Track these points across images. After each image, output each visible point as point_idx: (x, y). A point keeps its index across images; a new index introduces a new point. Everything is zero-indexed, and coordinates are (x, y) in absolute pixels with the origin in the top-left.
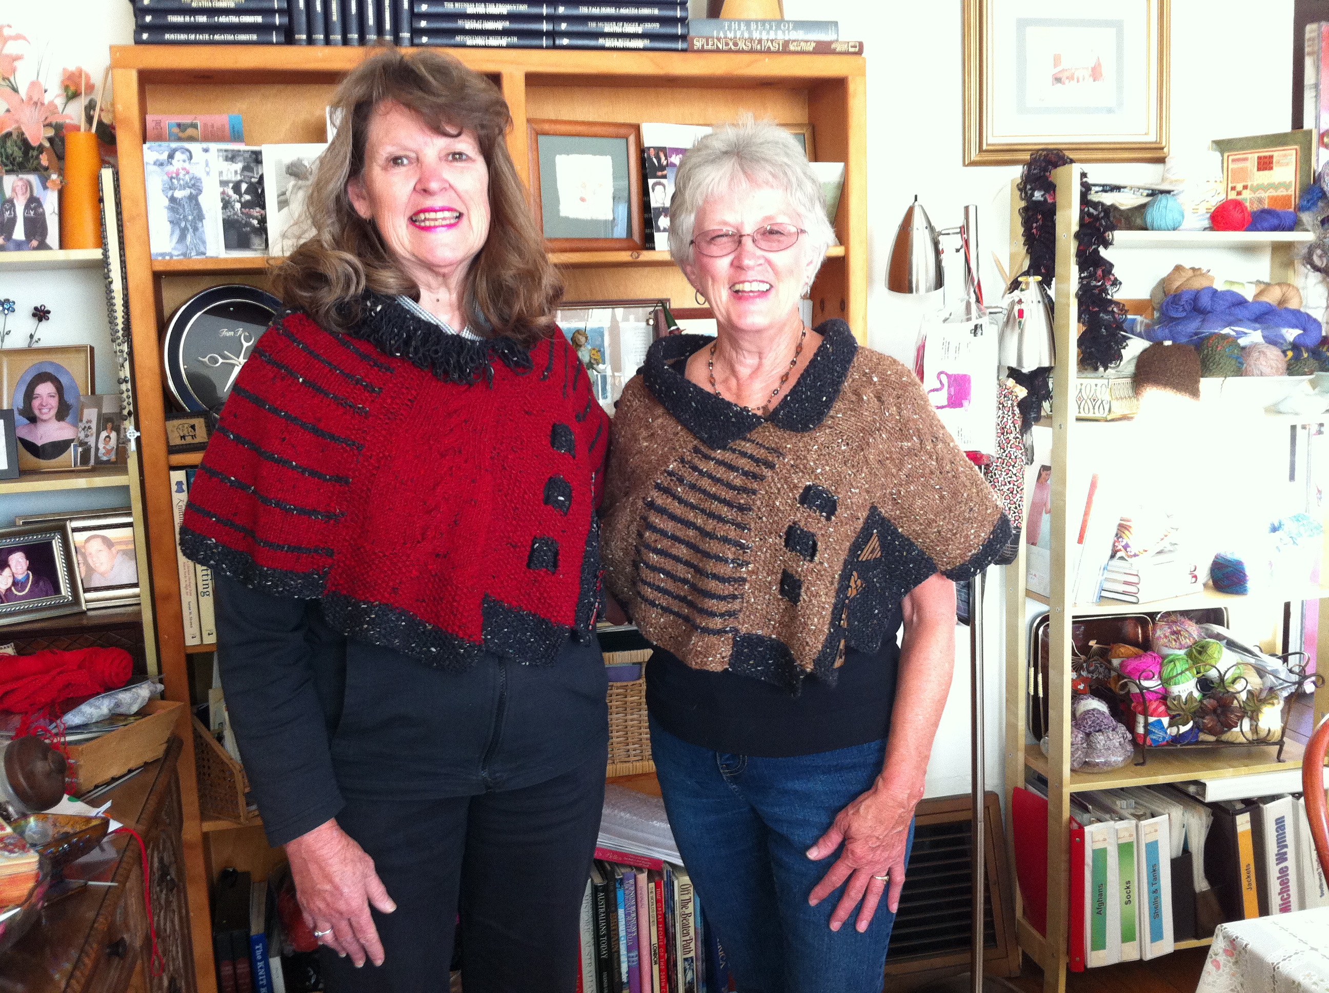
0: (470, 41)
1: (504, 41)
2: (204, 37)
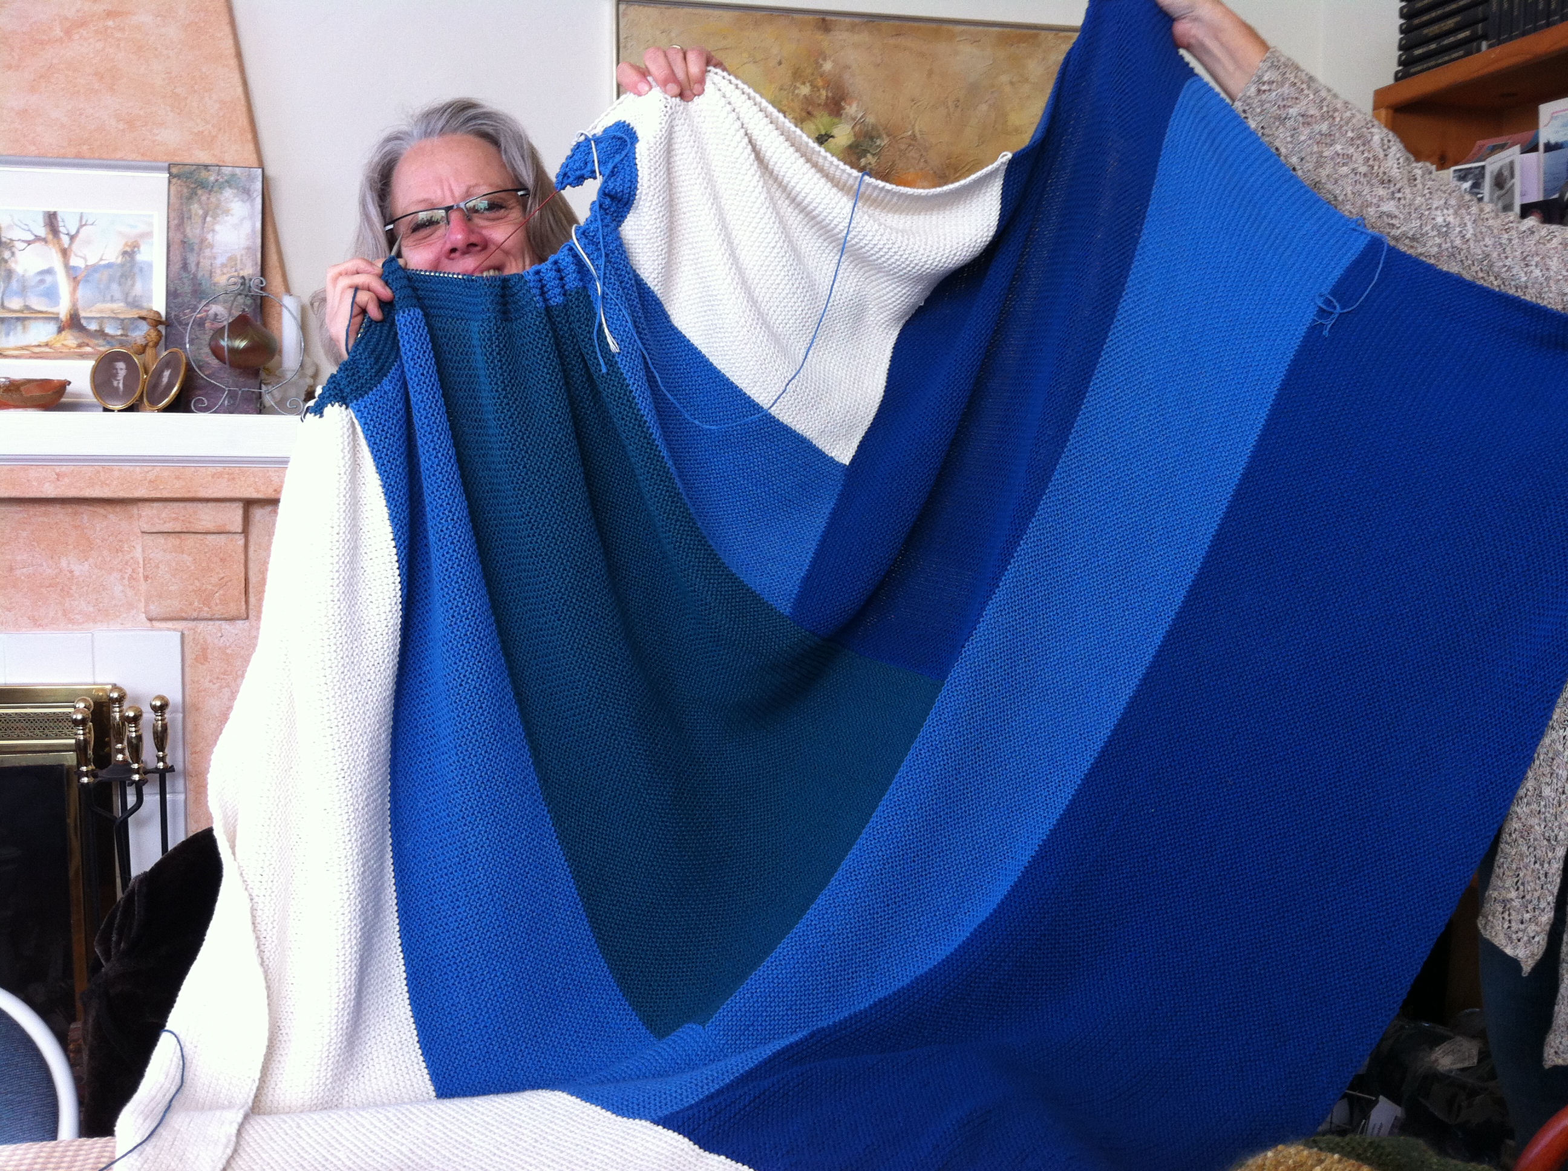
2: (1433, 63)
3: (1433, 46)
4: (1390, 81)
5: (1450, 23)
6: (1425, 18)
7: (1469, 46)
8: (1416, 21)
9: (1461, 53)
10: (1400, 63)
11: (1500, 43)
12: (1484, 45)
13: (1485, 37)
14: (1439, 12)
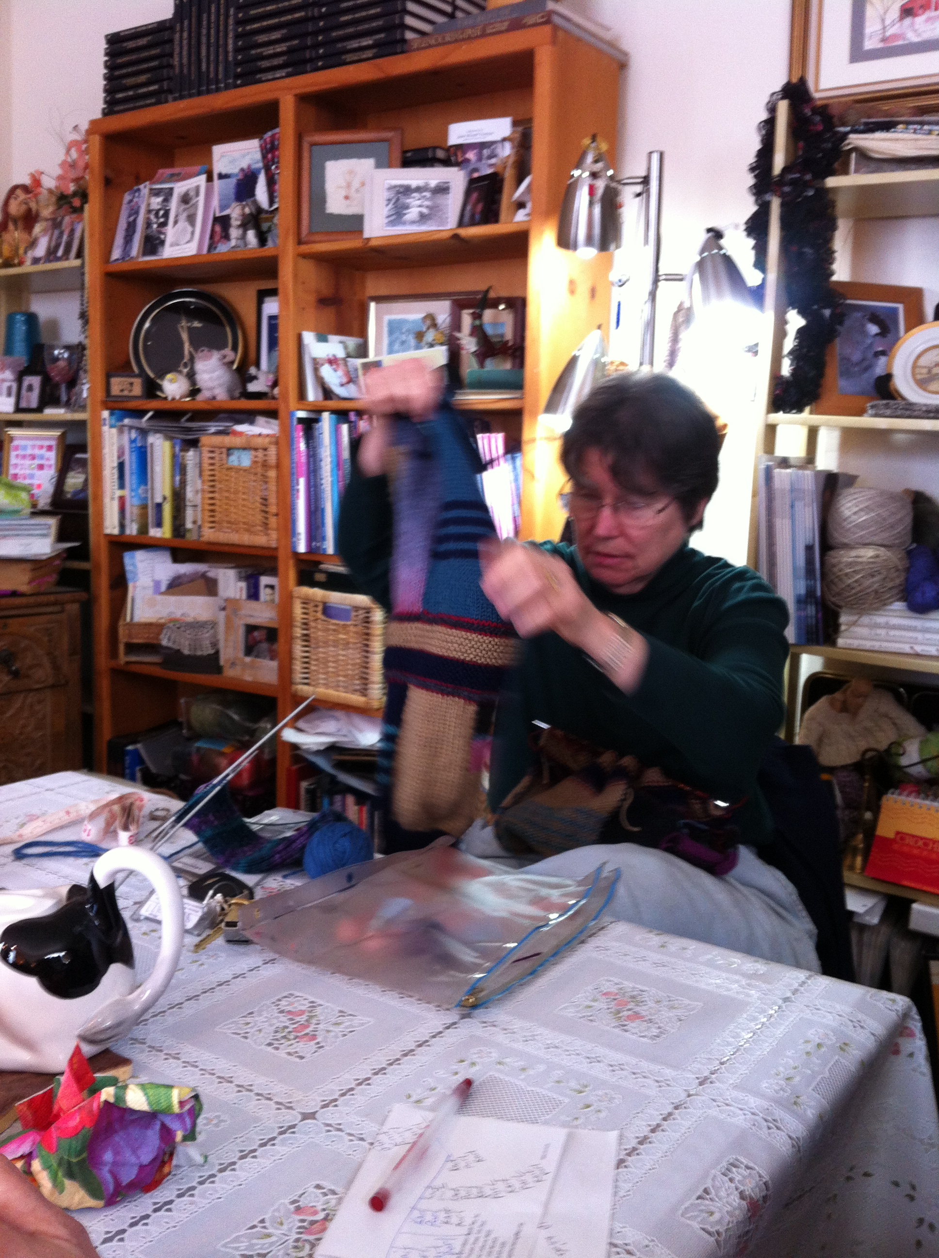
0: (264, 76)
1: (282, 73)
2: (132, 105)
3: (131, 93)
4: (98, 115)
5: (143, 78)
6: (124, 71)
7: (159, 97)
8: (117, 73)
9: (153, 100)
10: (106, 102)
11: (181, 97)
12: (170, 97)
13: (170, 91)
14: (134, 69)
